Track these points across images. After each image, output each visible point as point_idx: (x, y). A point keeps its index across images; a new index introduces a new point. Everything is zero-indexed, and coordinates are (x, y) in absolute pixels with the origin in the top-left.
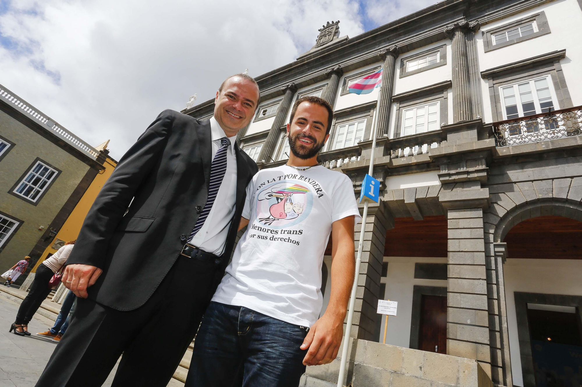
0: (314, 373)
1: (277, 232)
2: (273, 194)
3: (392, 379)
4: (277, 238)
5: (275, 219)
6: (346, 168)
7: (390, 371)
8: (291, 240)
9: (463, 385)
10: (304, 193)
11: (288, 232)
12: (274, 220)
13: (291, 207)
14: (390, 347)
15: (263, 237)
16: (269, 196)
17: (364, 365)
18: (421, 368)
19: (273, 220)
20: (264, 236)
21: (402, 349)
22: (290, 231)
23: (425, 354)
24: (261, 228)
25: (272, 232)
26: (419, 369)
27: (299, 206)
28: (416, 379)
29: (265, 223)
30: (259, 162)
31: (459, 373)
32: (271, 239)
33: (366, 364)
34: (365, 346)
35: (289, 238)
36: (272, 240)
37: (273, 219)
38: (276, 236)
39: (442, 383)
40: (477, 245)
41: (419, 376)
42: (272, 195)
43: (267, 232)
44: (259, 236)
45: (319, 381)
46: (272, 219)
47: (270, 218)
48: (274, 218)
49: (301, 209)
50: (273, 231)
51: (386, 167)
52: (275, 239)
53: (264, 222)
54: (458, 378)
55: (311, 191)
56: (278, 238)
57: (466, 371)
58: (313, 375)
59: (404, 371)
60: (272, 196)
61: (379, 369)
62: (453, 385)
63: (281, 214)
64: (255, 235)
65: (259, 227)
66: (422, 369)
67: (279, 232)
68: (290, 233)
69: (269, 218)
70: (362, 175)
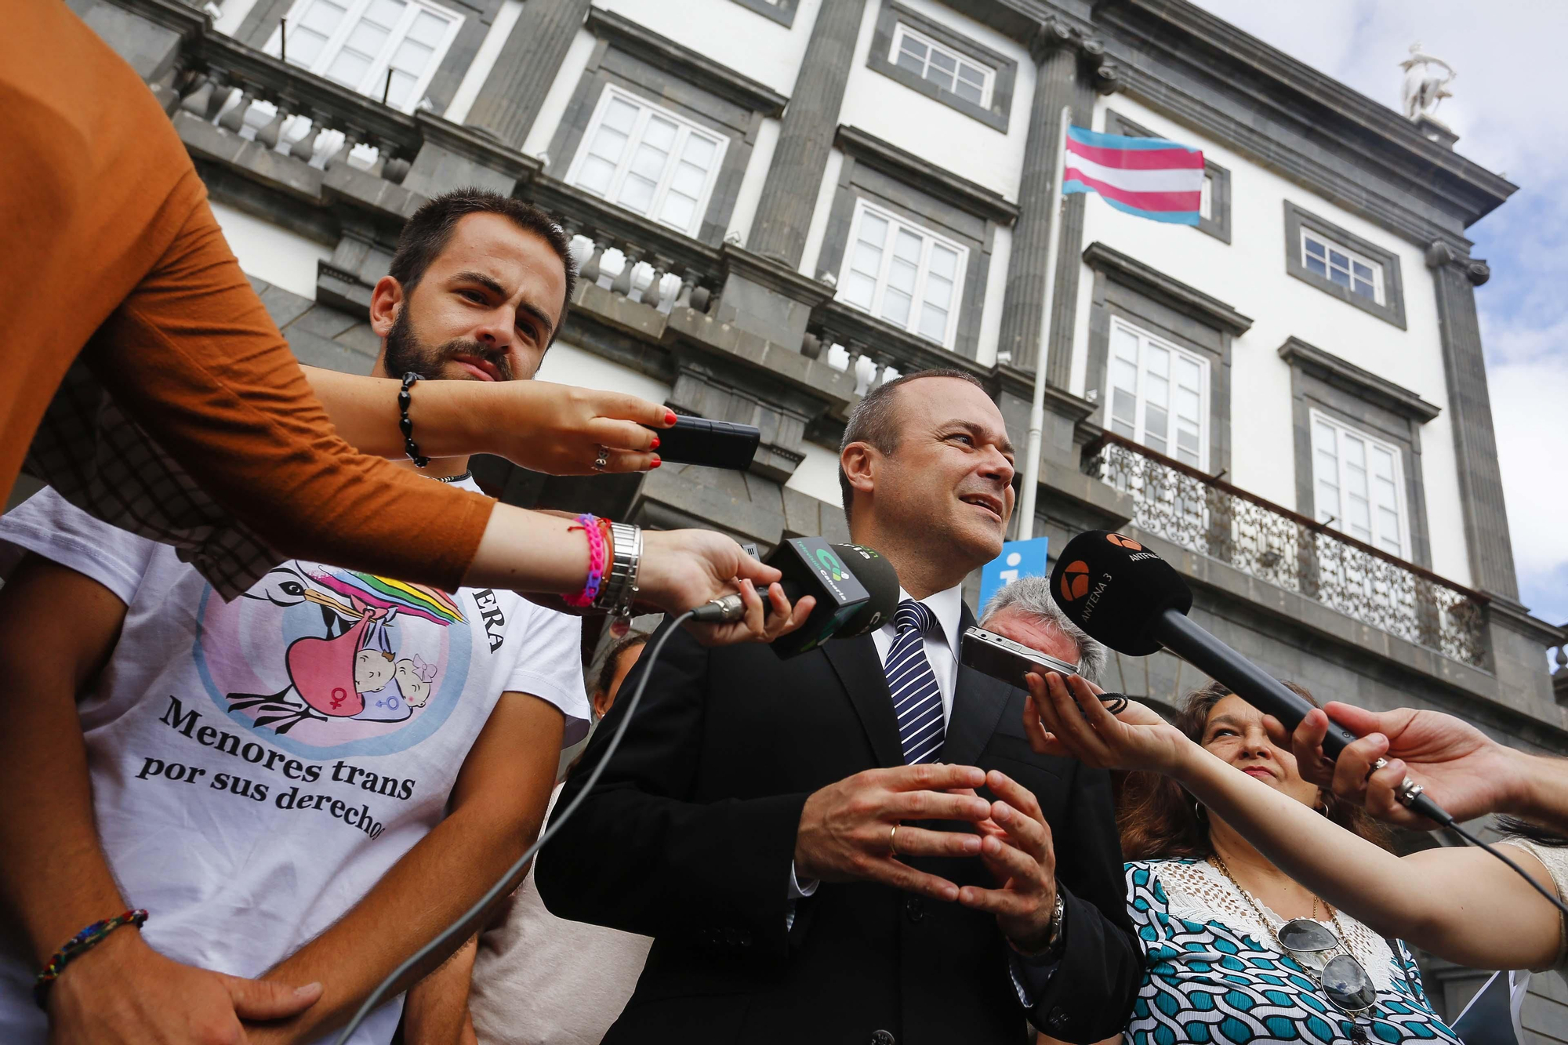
1: (313, 774)
2: (305, 587)
4: (316, 799)
5: (312, 711)
8: (371, 819)
10: (445, 624)
11: (364, 778)
12: (305, 714)
13: (388, 668)
15: (241, 785)
16: (285, 586)
19: (298, 714)
20: (248, 783)
22: (372, 778)
24: (237, 741)
25: (293, 772)
27: (419, 672)
29: (261, 722)
32: (285, 802)
35: (366, 809)
36: (289, 806)
37: (300, 706)
38: (305, 789)
42: (298, 586)
43: (269, 765)
44: (223, 778)
46: (297, 709)
47: (286, 699)
48: (305, 706)
49: (425, 688)
50: (294, 765)
52: (302, 800)
53: (256, 713)
55: (467, 623)
56: (321, 798)
60: (302, 593)
63: (339, 695)
64: (202, 772)
65: (225, 736)
67: (327, 772)
68: (372, 789)
69: (279, 697)
70: (731, 387)
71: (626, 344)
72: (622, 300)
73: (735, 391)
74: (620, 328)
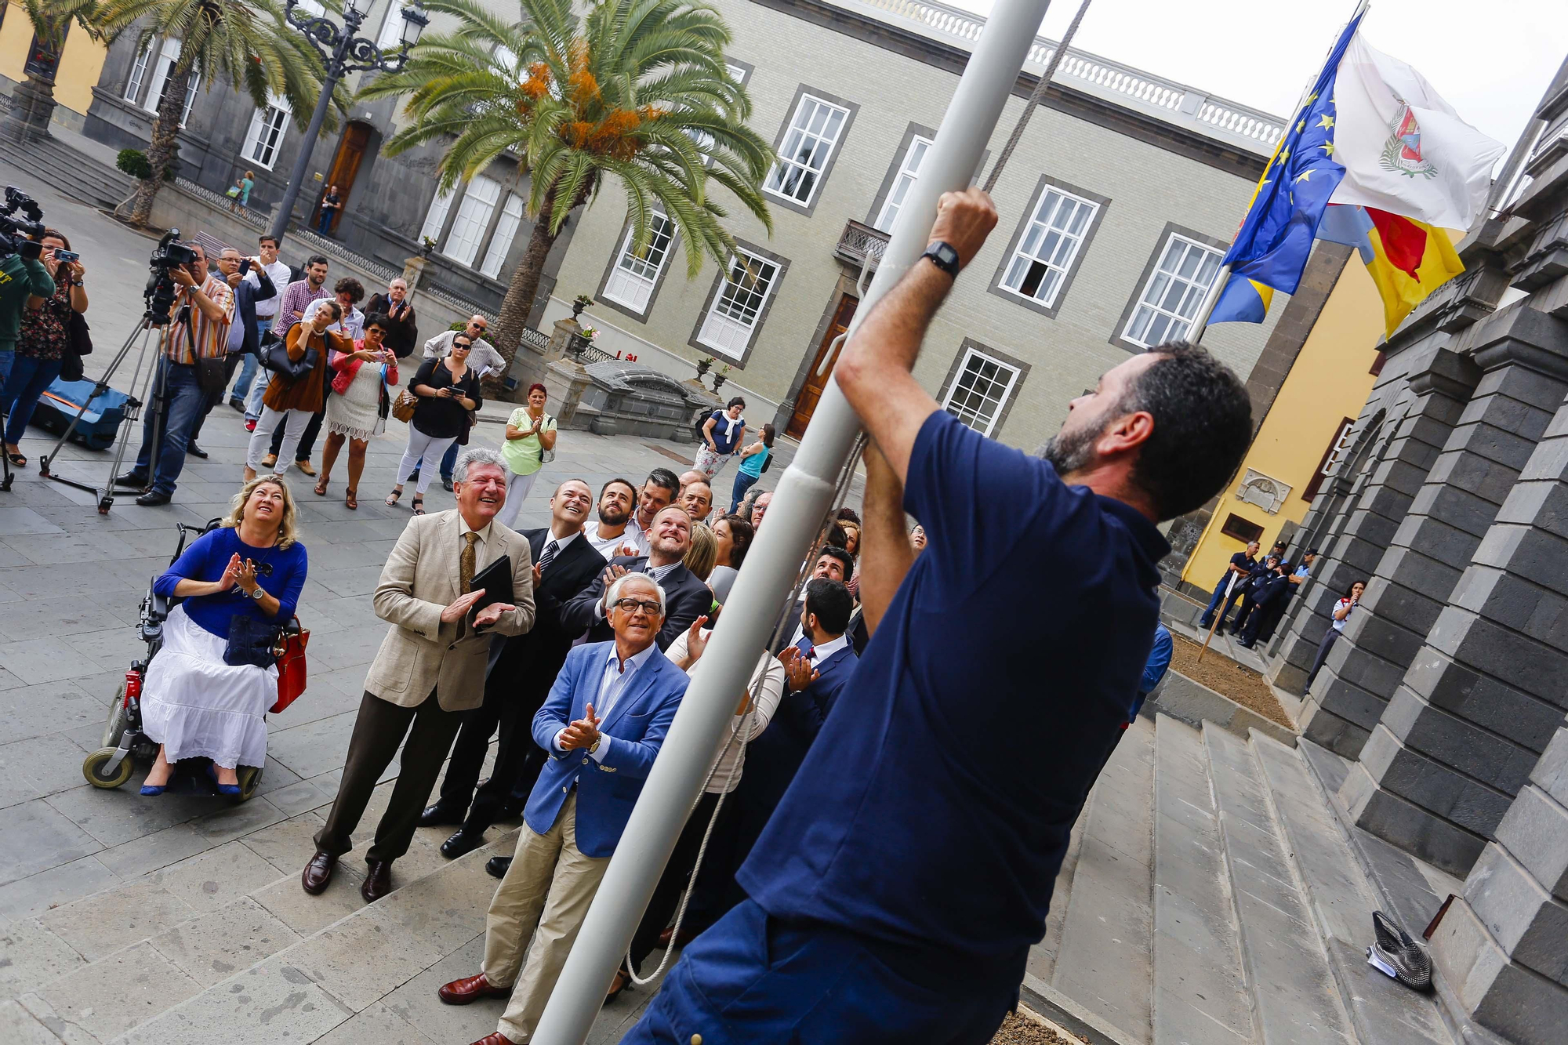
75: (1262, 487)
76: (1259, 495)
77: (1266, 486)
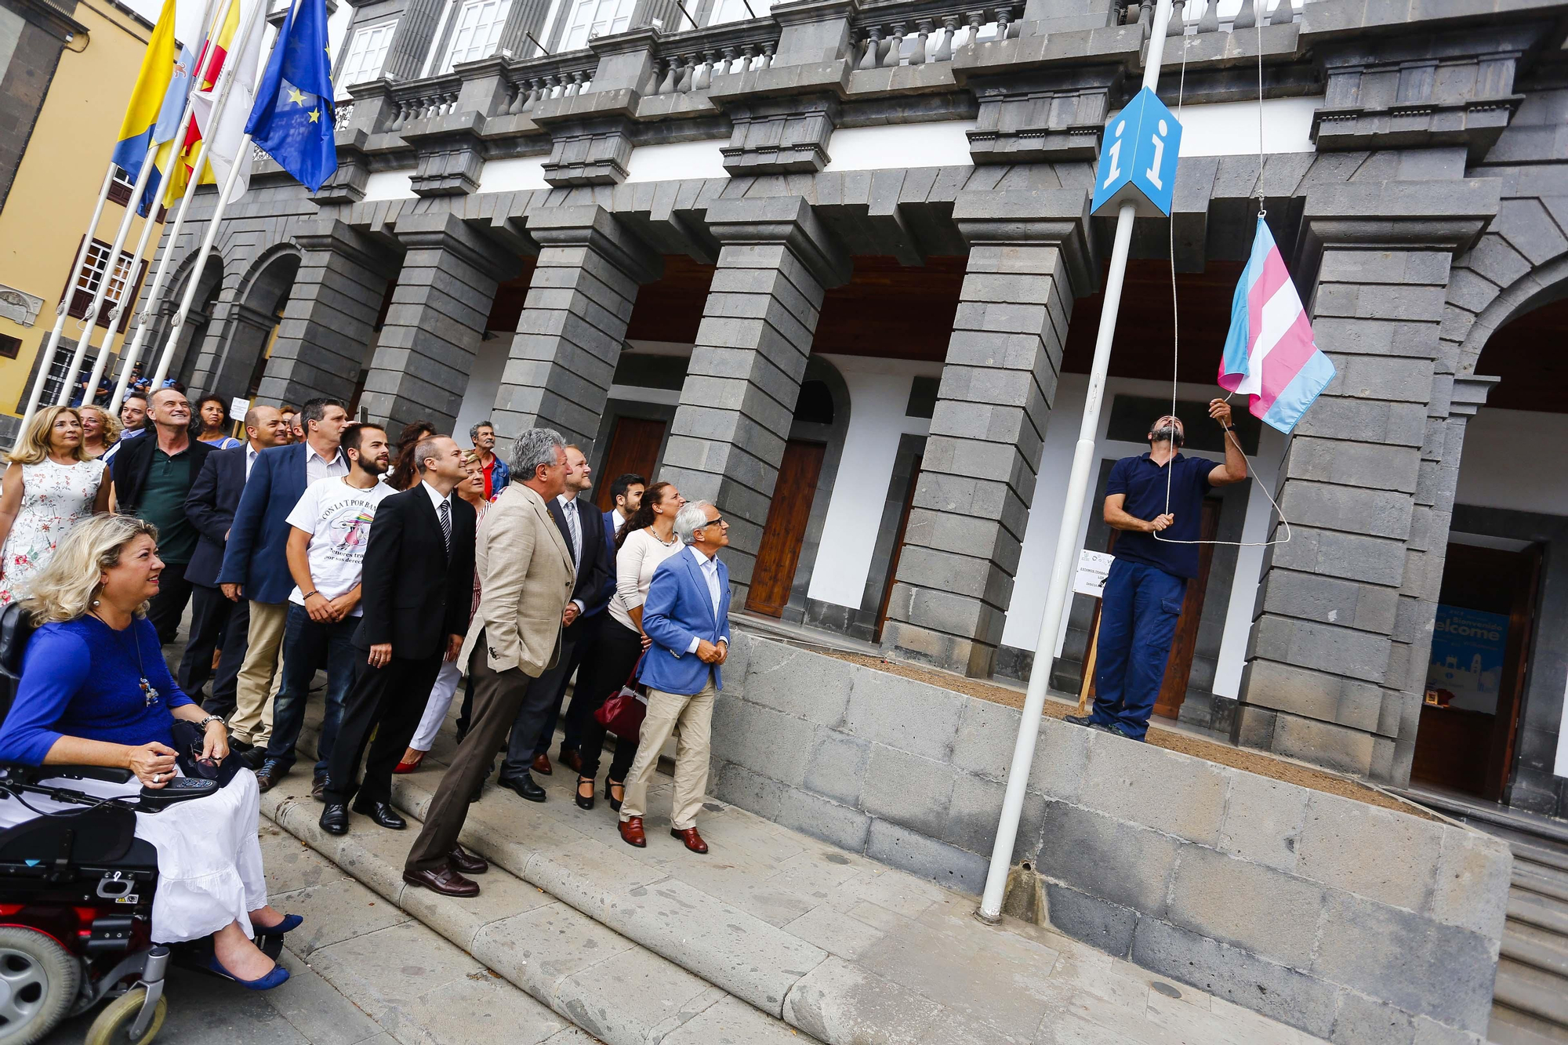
0: (895, 812)
3: (1178, 862)
6: (970, 64)
7: (1175, 840)
9: (1446, 917)
14: (1180, 760)
17: (1081, 807)
18: (1290, 843)
21: (1223, 774)
23: (1313, 800)
26: (1283, 844)
28: (1270, 875)
30: (642, 25)
31: (1434, 878)
33: (1088, 807)
34: (1087, 749)
39: (1365, 898)
40: (1406, 379)
41: (1281, 868)
45: (915, 838)
51: (1121, 68)
54: (1430, 893)
57: (1467, 877)
58: (893, 818)
59: (1225, 843)
61: (1131, 828)
62: (1406, 910)
66: (1296, 846)
70: (1026, 94)
71: (936, 102)
72: (922, 67)
73: (1030, 96)
74: (927, 91)
75: (10, 300)
76: (8, 307)
77: (14, 298)
